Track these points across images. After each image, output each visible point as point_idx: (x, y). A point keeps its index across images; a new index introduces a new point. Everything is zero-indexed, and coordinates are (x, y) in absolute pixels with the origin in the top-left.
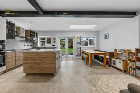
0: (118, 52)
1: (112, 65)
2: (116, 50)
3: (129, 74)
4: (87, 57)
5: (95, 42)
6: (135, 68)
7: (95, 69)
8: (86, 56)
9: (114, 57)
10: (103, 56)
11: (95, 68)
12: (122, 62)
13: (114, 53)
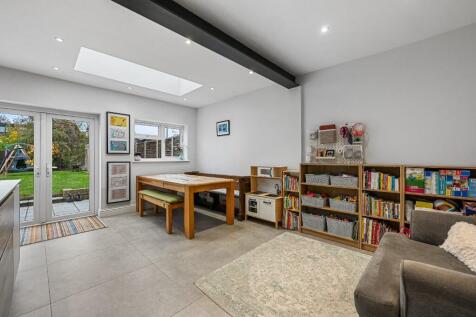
0: (259, 175)
1: (248, 213)
2: (254, 169)
3: (288, 229)
4: (172, 203)
5: (184, 143)
6: (299, 211)
7: (212, 244)
8: (170, 199)
9: (249, 190)
10: (223, 191)
11: (211, 238)
12: (273, 201)
13: (248, 178)
